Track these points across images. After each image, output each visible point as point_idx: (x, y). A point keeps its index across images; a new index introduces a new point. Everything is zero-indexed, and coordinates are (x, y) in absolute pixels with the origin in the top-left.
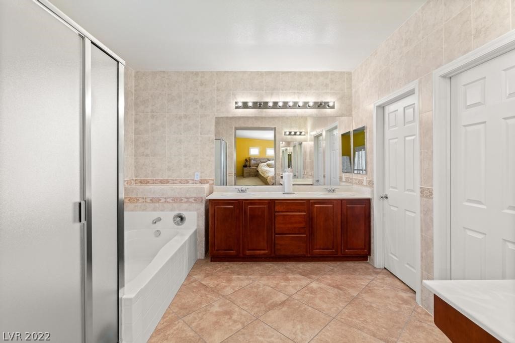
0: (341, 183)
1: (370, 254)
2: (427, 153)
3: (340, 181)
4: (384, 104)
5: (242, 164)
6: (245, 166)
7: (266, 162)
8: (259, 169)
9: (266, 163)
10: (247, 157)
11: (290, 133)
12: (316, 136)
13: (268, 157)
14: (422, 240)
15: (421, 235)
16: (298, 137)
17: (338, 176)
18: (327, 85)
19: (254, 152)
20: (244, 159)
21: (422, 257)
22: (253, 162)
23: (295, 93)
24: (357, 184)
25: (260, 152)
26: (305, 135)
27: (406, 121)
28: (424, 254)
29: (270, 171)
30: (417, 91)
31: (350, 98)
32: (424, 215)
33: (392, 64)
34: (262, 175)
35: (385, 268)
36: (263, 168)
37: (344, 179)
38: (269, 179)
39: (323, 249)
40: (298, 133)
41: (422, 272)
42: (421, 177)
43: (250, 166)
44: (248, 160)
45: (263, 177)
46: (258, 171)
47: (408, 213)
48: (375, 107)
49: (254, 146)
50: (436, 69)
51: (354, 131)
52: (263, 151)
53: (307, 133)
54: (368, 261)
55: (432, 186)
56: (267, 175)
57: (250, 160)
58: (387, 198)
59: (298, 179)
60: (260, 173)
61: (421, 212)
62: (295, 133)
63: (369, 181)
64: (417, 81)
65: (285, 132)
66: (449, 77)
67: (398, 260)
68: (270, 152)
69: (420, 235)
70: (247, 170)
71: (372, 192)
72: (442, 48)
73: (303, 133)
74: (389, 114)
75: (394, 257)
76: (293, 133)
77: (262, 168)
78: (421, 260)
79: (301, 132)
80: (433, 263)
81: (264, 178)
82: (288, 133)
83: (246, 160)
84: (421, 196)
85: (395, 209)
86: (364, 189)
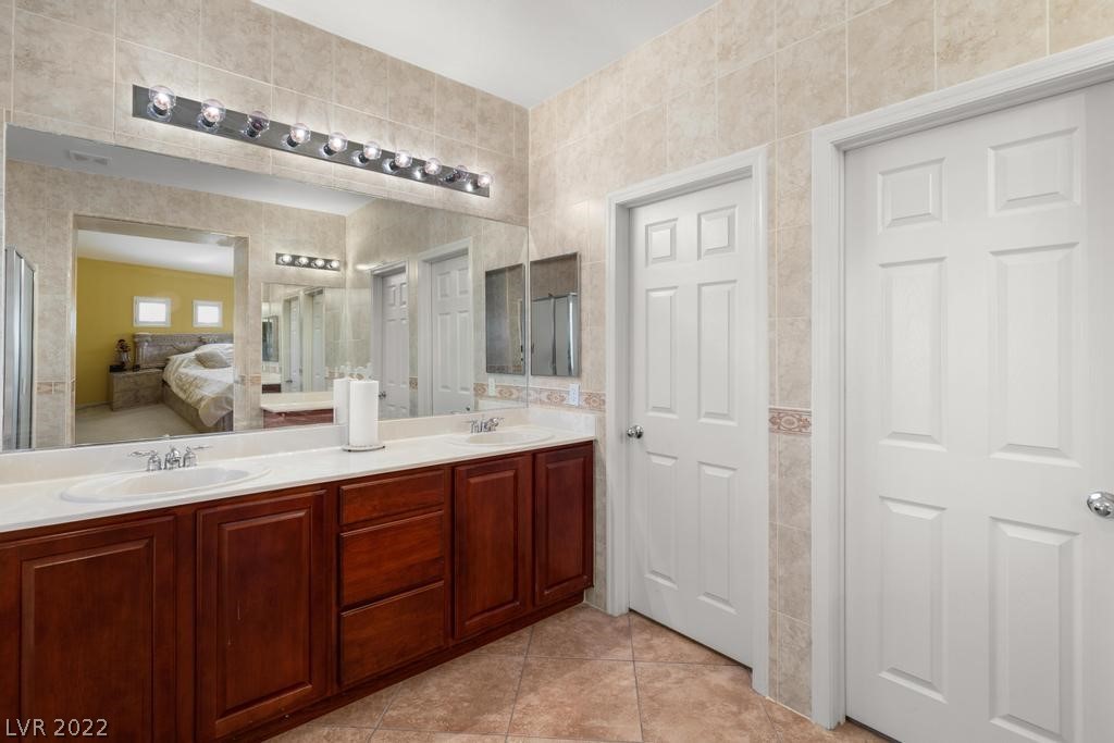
0: (483, 403)
1: (589, 584)
2: (792, 324)
3: (476, 395)
4: (634, 201)
5: (108, 359)
6: (118, 368)
7: (195, 348)
8: (171, 376)
9: (192, 354)
10: (122, 331)
11: (295, 261)
12: (377, 275)
13: (197, 333)
14: (772, 538)
15: (772, 526)
16: (318, 274)
17: (471, 383)
18: (470, 126)
19: (152, 313)
20: (115, 341)
21: (772, 578)
22: (146, 351)
23: (380, 121)
24: (542, 402)
25: (174, 315)
26: (337, 269)
27: (704, 248)
28: (780, 572)
29: (206, 380)
30: (759, 173)
31: (523, 177)
32: (781, 475)
33: (674, 100)
34: (182, 395)
35: (631, 610)
36: (183, 368)
37: (492, 391)
38: (207, 406)
39: (488, 610)
40: (320, 263)
41: (773, 617)
42: (772, 385)
43: (136, 368)
44: (129, 342)
45: (183, 402)
46: (165, 383)
47: (709, 471)
48: (613, 208)
49: (151, 293)
50: (823, 124)
51: (534, 263)
52: (183, 312)
53: (345, 264)
54: (584, 601)
55: (808, 404)
56: (198, 394)
57: (136, 346)
58: (639, 436)
59: (304, 394)
60: (175, 389)
61: (772, 468)
62: (311, 260)
63: (590, 395)
64: (763, 148)
65: (278, 256)
66: (845, 150)
67: (675, 587)
68: (208, 315)
69: (767, 526)
70: (122, 381)
71: (601, 423)
72: (844, 77)
73: (335, 264)
74: (647, 227)
75: (660, 580)
76: (304, 261)
77: (182, 370)
78: (771, 587)
79: (327, 261)
80: (810, 590)
81: (189, 405)
82: (287, 259)
83: (122, 346)
84: (771, 430)
85: (669, 462)
86: (570, 416)
